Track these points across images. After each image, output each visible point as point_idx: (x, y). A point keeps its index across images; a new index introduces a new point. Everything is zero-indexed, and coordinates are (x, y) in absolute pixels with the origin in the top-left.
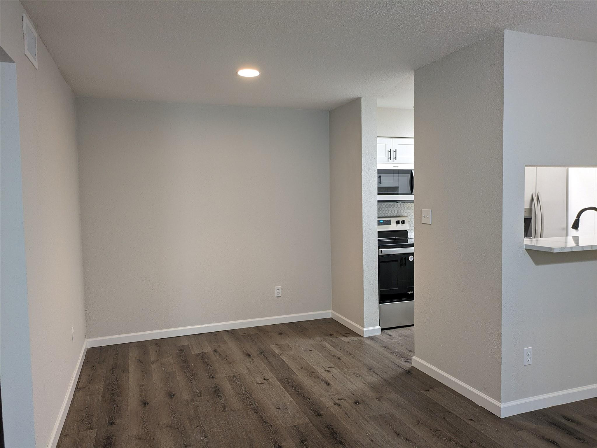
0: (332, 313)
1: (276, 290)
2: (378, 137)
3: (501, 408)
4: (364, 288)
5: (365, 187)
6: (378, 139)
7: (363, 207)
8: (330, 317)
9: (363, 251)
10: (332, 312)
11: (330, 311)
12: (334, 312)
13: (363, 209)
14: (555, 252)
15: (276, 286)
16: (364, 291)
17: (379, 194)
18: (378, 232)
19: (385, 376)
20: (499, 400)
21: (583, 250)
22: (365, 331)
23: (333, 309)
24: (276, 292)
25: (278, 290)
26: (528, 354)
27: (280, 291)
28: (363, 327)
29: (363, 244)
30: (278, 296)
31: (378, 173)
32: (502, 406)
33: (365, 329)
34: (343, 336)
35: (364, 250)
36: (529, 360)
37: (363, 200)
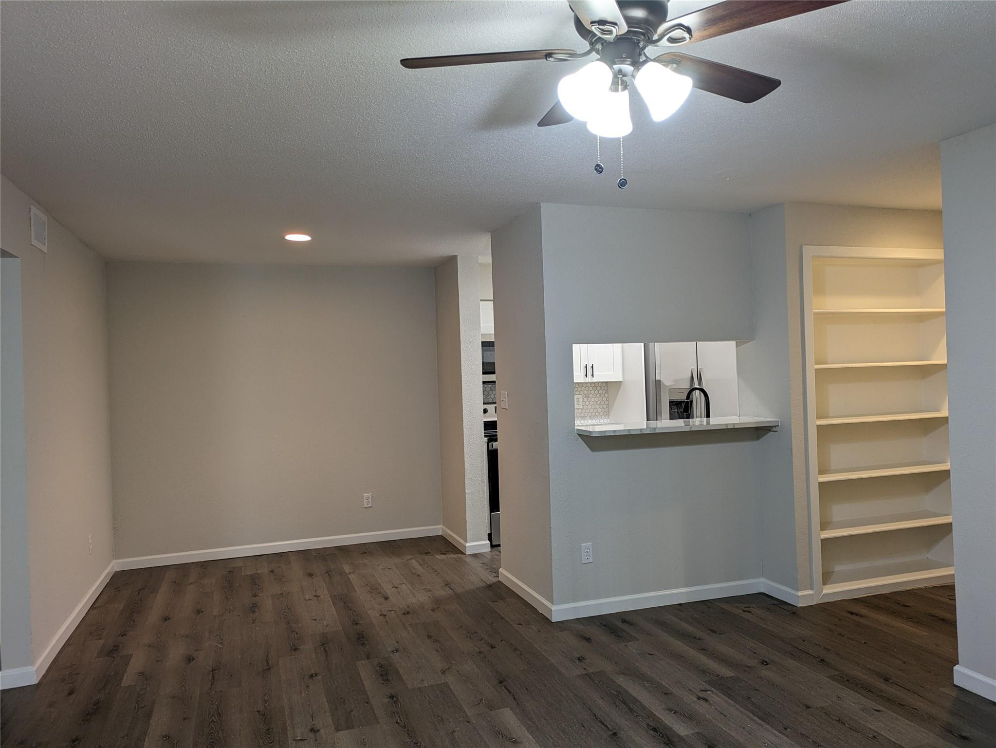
0: (442, 529)
1: (365, 499)
2: (481, 300)
3: (553, 610)
4: (466, 492)
5: (465, 365)
6: (481, 303)
7: (463, 389)
8: (440, 534)
9: (465, 445)
10: (443, 527)
11: (440, 526)
12: (444, 528)
13: (463, 392)
14: (594, 436)
15: (365, 493)
16: (466, 496)
17: (484, 373)
18: (484, 422)
19: (459, 590)
20: (552, 603)
21: (630, 434)
22: (468, 546)
23: (444, 524)
24: (365, 501)
25: (367, 498)
26: (586, 551)
27: (370, 500)
28: (466, 541)
29: (465, 436)
30: (368, 506)
31: (482, 346)
32: (554, 608)
33: (467, 545)
34: (442, 554)
35: (465, 443)
36: (588, 557)
37: (463, 382)
